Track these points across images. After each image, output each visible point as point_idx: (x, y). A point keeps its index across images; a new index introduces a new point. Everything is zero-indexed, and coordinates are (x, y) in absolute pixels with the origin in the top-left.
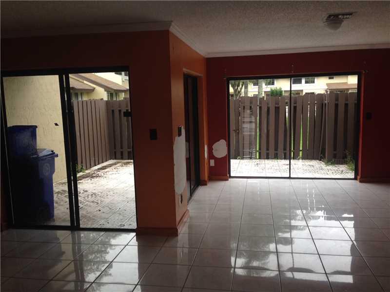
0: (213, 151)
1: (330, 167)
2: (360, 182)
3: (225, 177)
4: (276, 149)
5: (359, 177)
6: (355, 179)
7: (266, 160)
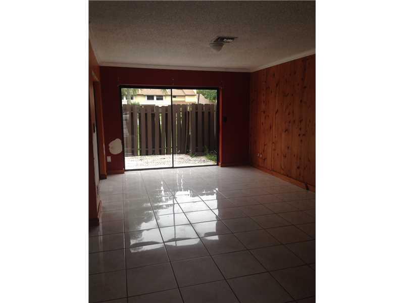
0: (110, 149)
1: (195, 159)
2: (221, 167)
3: (121, 171)
4: (154, 147)
5: (220, 164)
6: (218, 165)
7: (146, 156)
